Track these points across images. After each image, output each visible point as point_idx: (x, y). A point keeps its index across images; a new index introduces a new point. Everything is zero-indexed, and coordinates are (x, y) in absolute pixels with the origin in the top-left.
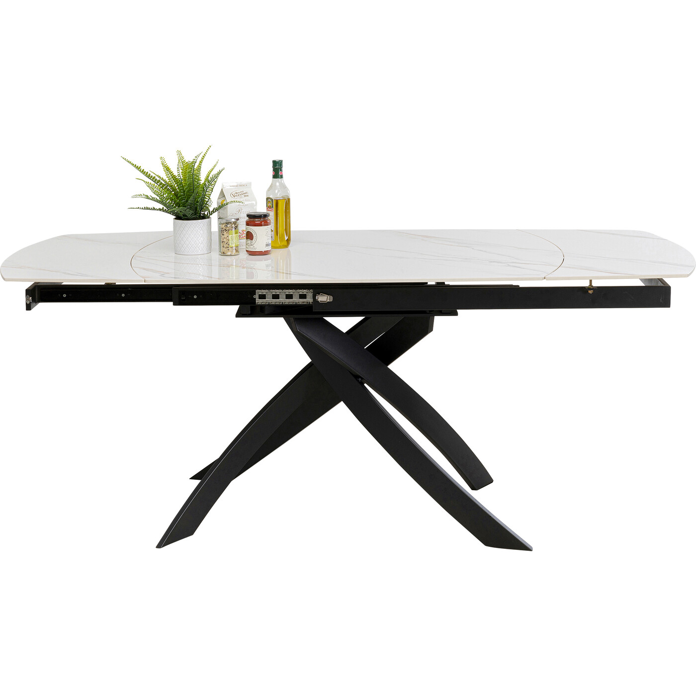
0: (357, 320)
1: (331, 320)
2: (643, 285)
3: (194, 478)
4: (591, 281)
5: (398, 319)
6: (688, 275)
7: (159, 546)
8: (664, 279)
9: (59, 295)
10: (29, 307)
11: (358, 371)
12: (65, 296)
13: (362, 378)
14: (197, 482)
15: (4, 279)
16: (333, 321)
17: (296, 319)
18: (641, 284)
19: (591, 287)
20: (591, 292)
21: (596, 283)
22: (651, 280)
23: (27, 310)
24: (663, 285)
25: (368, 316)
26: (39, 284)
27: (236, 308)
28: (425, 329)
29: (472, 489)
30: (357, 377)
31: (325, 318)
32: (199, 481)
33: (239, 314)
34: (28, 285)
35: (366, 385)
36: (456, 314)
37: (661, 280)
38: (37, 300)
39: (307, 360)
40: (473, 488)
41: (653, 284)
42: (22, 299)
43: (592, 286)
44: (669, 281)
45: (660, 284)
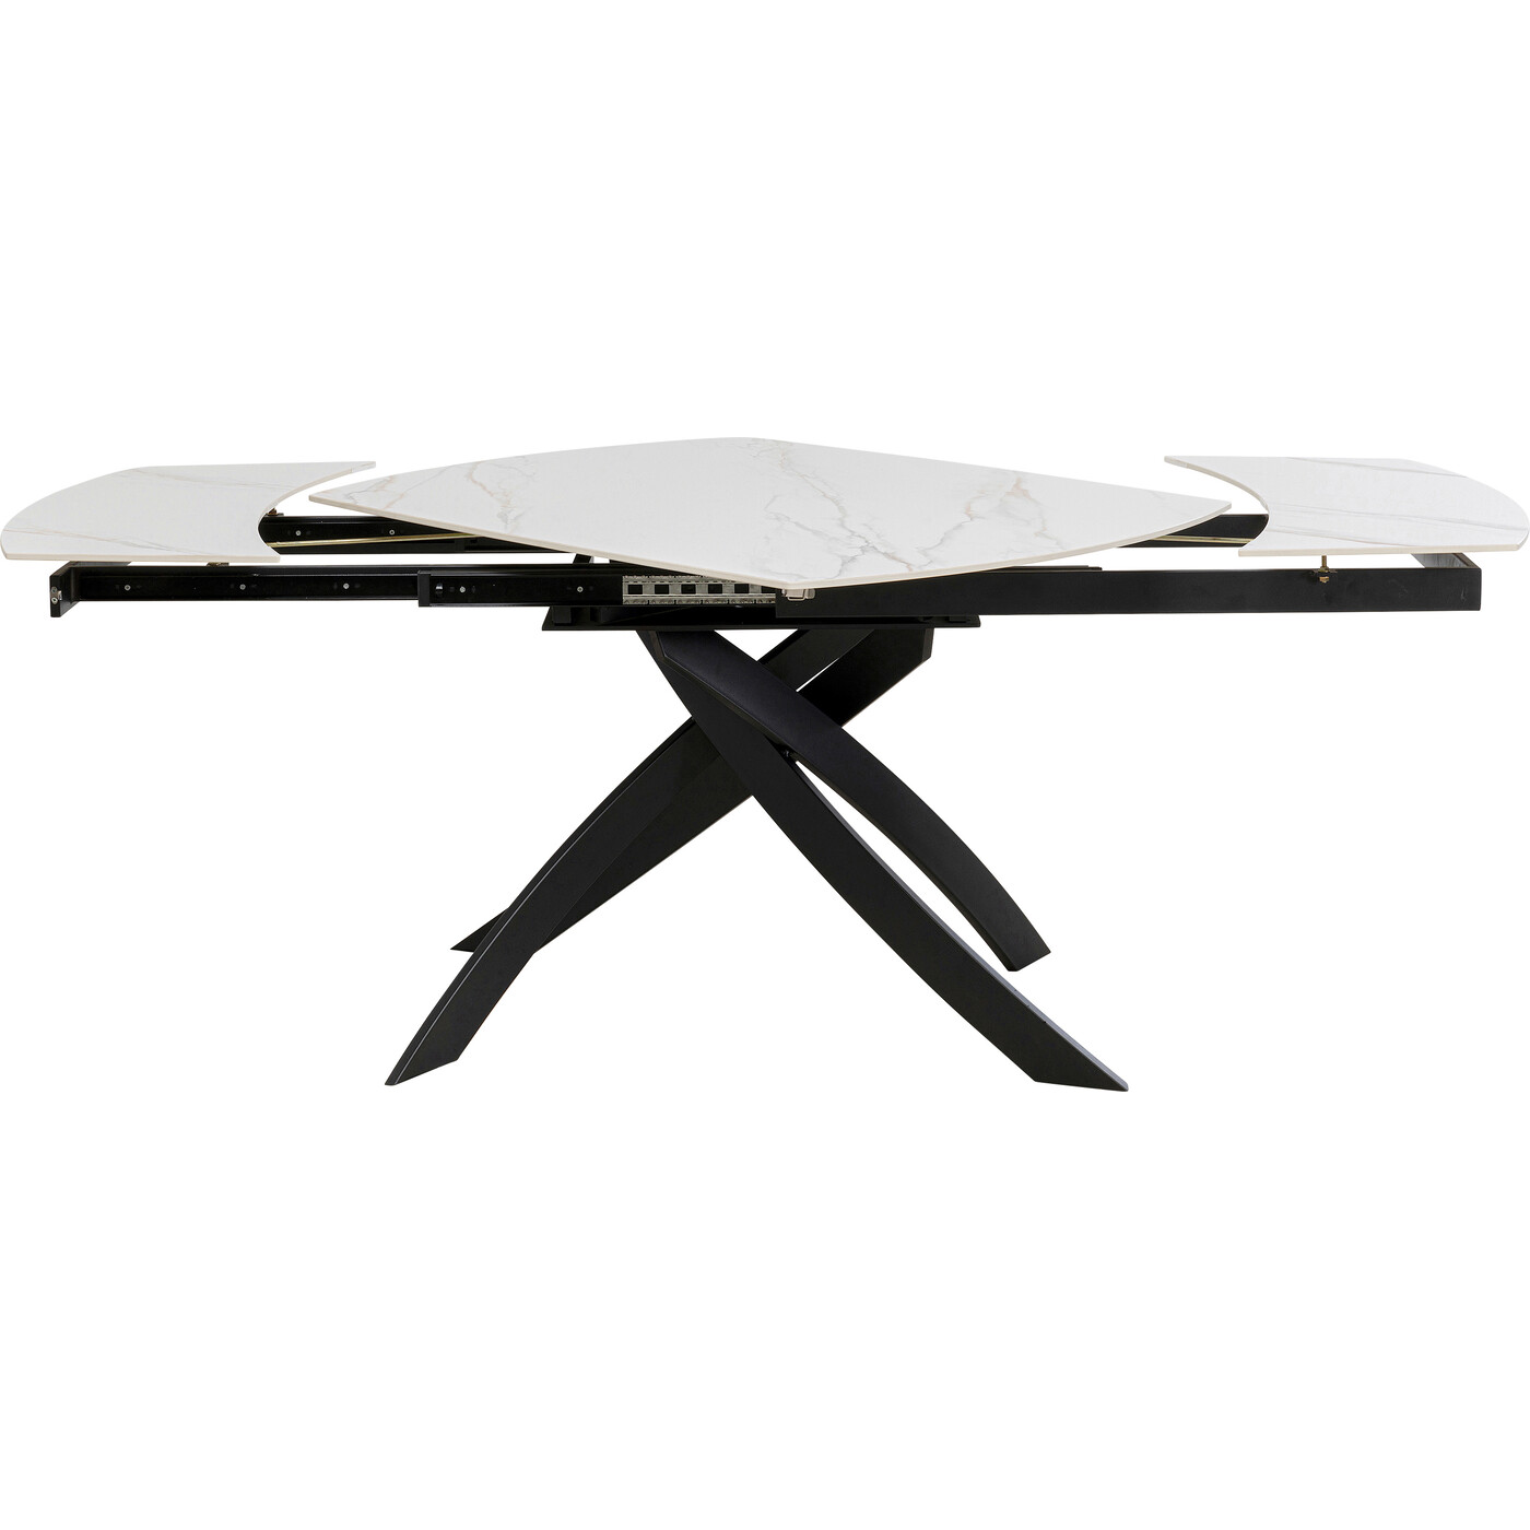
0: (782, 635)
1: (729, 635)
2: (1421, 566)
3: (460, 947)
4: (1324, 559)
5: (860, 634)
6: (1518, 547)
7: (392, 1081)
8: (1467, 554)
9: (117, 587)
10: (56, 611)
11: (785, 735)
12: (128, 588)
13: (791, 751)
14: (466, 956)
15: (6, 556)
16: (735, 636)
17: (660, 634)
18: (1417, 564)
19: (1325, 571)
20: (1324, 579)
21: (1335, 563)
22: (1438, 556)
23: (52, 616)
24: (1465, 566)
25: (804, 627)
26: (78, 566)
27: (542, 612)
28: (917, 652)
29: (1009, 970)
30: (781, 748)
31: (717, 631)
32: (470, 954)
33: (549, 625)
34: (56, 566)
35: (798, 763)
36: (977, 624)
37: (1460, 556)
38: (73, 596)
39: (681, 715)
40: (1011, 967)
41: (1443, 565)
42: (43, 595)
43: (1328, 569)
44: (1476, 558)
45: (1458, 564)
